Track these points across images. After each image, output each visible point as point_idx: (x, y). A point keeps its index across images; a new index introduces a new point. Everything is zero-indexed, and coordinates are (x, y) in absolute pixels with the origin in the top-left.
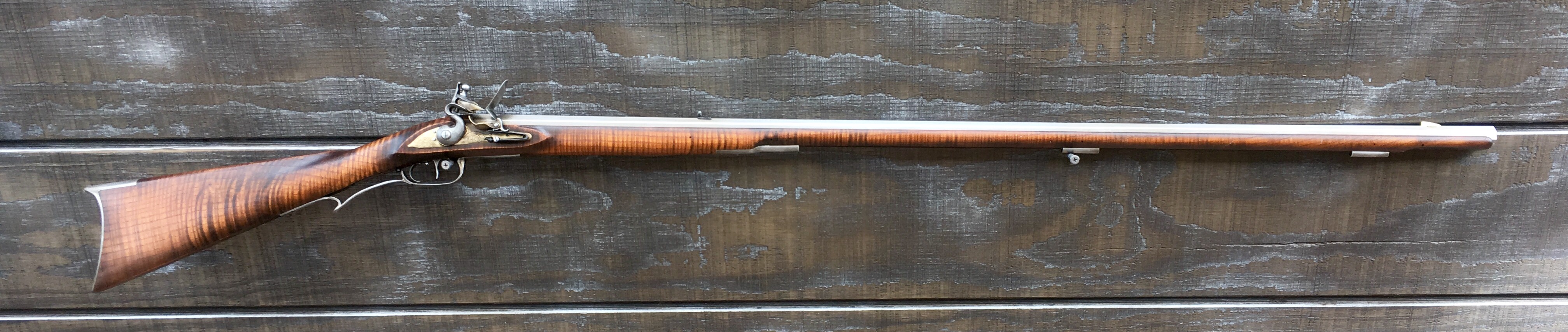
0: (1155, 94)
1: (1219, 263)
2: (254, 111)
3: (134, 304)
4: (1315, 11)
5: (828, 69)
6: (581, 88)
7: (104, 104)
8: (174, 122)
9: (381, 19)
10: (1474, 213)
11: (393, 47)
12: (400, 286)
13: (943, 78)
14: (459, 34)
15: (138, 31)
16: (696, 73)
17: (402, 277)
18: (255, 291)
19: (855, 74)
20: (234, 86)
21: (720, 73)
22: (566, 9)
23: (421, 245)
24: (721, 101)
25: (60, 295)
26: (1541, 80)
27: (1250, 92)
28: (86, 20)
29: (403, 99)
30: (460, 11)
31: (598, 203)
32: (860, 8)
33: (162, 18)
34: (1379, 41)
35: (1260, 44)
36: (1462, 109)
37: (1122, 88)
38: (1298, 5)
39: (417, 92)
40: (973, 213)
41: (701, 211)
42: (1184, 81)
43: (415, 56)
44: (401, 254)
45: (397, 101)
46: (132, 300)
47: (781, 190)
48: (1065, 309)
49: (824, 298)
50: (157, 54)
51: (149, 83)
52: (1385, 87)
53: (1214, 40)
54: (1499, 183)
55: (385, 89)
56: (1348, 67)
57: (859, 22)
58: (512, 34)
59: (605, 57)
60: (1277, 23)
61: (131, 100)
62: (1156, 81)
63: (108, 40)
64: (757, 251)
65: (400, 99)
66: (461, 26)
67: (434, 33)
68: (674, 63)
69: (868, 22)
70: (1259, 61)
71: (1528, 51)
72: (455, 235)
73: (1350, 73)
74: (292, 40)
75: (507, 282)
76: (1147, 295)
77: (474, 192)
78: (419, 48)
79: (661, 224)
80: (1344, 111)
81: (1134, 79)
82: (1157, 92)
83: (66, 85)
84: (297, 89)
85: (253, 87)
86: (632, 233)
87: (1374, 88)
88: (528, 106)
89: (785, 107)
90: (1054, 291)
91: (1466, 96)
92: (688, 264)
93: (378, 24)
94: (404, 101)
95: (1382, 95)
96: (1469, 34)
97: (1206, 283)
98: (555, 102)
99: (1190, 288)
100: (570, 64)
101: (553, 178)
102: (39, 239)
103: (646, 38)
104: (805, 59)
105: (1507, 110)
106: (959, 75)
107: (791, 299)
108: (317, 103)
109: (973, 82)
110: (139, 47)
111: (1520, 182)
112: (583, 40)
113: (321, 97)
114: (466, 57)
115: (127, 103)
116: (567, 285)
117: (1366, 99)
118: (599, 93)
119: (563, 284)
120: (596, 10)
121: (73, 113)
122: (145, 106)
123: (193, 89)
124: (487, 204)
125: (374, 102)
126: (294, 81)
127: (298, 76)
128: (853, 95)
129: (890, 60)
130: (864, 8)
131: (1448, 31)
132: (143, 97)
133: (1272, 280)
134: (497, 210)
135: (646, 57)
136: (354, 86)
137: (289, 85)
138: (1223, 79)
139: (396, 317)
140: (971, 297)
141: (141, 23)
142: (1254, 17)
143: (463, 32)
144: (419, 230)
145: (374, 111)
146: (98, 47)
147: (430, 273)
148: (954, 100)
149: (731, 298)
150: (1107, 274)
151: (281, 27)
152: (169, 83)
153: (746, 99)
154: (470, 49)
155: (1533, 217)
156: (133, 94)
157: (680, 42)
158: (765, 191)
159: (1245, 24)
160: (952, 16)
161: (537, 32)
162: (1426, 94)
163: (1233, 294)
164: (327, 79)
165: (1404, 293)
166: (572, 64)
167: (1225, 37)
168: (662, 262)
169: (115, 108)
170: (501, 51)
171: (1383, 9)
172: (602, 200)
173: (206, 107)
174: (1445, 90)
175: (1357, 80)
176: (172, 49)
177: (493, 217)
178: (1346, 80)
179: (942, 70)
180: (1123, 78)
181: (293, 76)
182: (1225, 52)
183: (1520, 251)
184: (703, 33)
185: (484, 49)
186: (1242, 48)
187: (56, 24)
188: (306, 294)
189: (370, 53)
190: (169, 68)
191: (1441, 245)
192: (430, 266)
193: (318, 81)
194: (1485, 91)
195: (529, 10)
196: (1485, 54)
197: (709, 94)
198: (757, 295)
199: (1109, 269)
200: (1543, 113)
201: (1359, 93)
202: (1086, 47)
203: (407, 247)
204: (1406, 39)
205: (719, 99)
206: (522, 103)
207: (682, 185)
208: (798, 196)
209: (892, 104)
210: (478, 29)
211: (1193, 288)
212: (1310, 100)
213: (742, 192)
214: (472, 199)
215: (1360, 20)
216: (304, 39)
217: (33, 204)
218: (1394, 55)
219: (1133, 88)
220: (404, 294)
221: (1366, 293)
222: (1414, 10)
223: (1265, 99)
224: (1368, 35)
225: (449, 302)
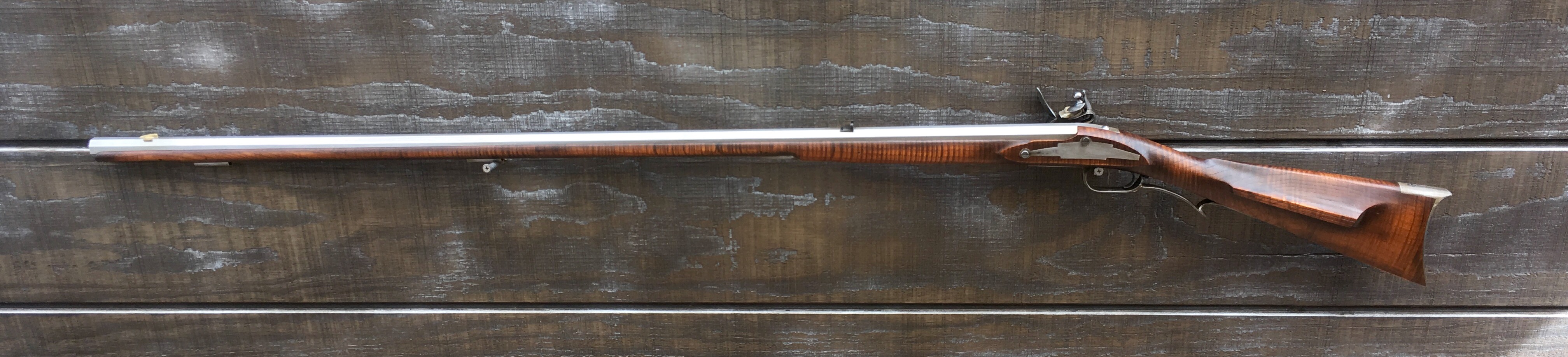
0: (1178, 107)
1: (1239, 272)
2: (303, 115)
3: (182, 299)
4: (1336, 29)
5: (860, 80)
6: (619, 95)
7: (158, 106)
8: (226, 124)
9: (428, 28)
10: (1490, 227)
11: (438, 54)
12: (439, 285)
13: (971, 89)
14: (502, 42)
15: (193, 36)
16: (731, 81)
17: (443, 277)
18: (300, 288)
19: (885, 84)
20: (285, 90)
21: (754, 82)
22: (606, 19)
23: (460, 245)
24: (754, 110)
25: (112, 290)
26: (1556, 98)
27: (1271, 107)
28: (143, 25)
29: (446, 104)
30: (503, 20)
31: (633, 207)
32: (891, 21)
33: (217, 24)
34: (1399, 59)
35: (1282, 59)
36: (1479, 125)
37: (1146, 100)
38: (1319, 22)
39: (460, 98)
40: (999, 221)
41: (733, 216)
42: (1206, 95)
43: (459, 63)
44: (440, 254)
45: (441, 106)
46: (181, 296)
47: (811, 196)
48: (1087, 315)
49: (851, 302)
50: (210, 58)
51: (203, 86)
52: (1404, 103)
53: (1236, 55)
54: (1515, 197)
55: (430, 94)
56: (1368, 83)
57: (890, 34)
58: (553, 42)
59: (642, 65)
60: (1298, 40)
61: (185, 102)
62: (1179, 94)
63: (164, 45)
64: (786, 255)
65: (444, 104)
66: (504, 34)
67: (479, 40)
68: (709, 72)
69: (899, 35)
70: (1279, 76)
71: (1543, 70)
72: (493, 236)
73: (1369, 89)
74: (341, 46)
75: (543, 282)
76: (1168, 303)
77: (513, 194)
78: (463, 55)
79: (693, 227)
80: (1363, 126)
81: (1157, 92)
82: (1180, 105)
83: (122, 87)
84: (345, 94)
85: (303, 91)
86: (666, 236)
87: (1392, 104)
88: (567, 112)
89: (817, 116)
90: (1076, 297)
91: (1483, 112)
92: (719, 266)
93: (424, 32)
94: (447, 106)
95: (1401, 110)
96: (1486, 52)
97: (1226, 292)
98: (593, 109)
99: (1210, 297)
100: (609, 72)
101: (590, 181)
102: (92, 236)
103: (683, 47)
104: (837, 70)
105: (1522, 127)
106: (986, 86)
107: (819, 302)
108: (363, 107)
109: (1000, 93)
110: (194, 52)
111: (1535, 197)
112: (622, 49)
113: (367, 101)
114: (508, 64)
115: (181, 105)
116: (601, 286)
117: (1385, 114)
118: (636, 100)
119: (597, 284)
120: (634, 20)
121: (128, 113)
122: (198, 108)
123: (245, 92)
124: (525, 206)
125: (419, 107)
126: (343, 86)
127: (347, 81)
128: (882, 105)
129: (919, 71)
130: (895, 21)
131: (1466, 49)
132: (196, 100)
133: (1291, 289)
134: (535, 212)
135: (682, 66)
136: (399, 91)
137: (337, 89)
138: (1244, 93)
139: (435, 315)
140: (995, 302)
141: (196, 28)
142: (1275, 34)
143: (506, 40)
144: (459, 230)
145: (418, 115)
146: (154, 51)
147: (469, 273)
148: (981, 111)
149: (760, 300)
150: (1129, 281)
151: (331, 34)
152: (222, 87)
153: (778, 107)
154: (512, 57)
155: (1549, 232)
156: (187, 97)
157: (715, 52)
158: (795, 197)
159: (1267, 39)
160: (981, 29)
161: (577, 40)
162: (1444, 110)
163: (1253, 303)
164: (374, 84)
165: (1421, 304)
166: (610, 72)
167: (1247, 53)
168: (694, 265)
169: (169, 109)
170: (542, 59)
171: (1402, 27)
172: (637, 203)
173: (256, 110)
174: (1463, 107)
175: (1376, 96)
176: (225, 54)
177: (530, 219)
178: (1365, 96)
179: (969, 81)
180: (1147, 91)
181: (342, 82)
182: (1247, 67)
183: (1535, 264)
184: (738, 43)
185: (527, 56)
186: (1263, 64)
187: (114, 29)
188: (348, 292)
189: (416, 60)
190: (222, 71)
191: (1458, 257)
192: (468, 265)
193: (365, 86)
194: (1502, 108)
195: (570, 20)
196: (1501, 72)
197: (743, 102)
198: (786, 298)
199: (1131, 276)
200: (1558, 130)
201: (1378, 109)
202: (1111, 61)
203: (447, 247)
204: (1425, 56)
205: (752, 108)
206: (561, 109)
207: (715, 191)
208: (828, 201)
209: (921, 114)
210: (520, 37)
211: (1213, 296)
212: (1330, 114)
213: (774, 197)
214: (511, 202)
215: (1380, 38)
216: (352, 45)
217: (87, 201)
218: (1412, 71)
219: (1156, 101)
220: (444, 292)
221: (1384, 304)
222: (1432, 29)
223: (1286, 113)
224: (1387, 52)
225: (486, 301)
